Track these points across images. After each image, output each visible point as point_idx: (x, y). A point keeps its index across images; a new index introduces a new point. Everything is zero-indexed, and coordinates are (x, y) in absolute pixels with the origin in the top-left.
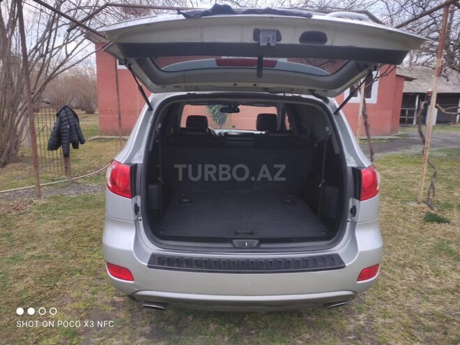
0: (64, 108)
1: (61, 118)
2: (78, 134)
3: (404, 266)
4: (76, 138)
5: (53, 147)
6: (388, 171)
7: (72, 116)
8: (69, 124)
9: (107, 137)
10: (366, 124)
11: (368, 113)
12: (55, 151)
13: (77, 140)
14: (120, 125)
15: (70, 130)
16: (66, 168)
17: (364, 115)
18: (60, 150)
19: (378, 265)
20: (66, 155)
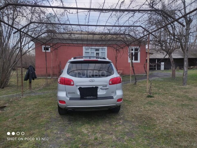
0: (30, 66)
1: (29, 70)
2: (35, 75)
3: (136, 107)
4: (34, 76)
5: (26, 79)
6: (141, 85)
7: (33, 69)
8: (32, 72)
9: (39, 77)
10: (133, 70)
11: (134, 66)
12: (26, 81)
13: (34, 77)
14: (47, 72)
15: (32, 73)
16: (30, 87)
17: (132, 66)
18: (28, 81)
19: (122, 99)
20: (30, 82)
